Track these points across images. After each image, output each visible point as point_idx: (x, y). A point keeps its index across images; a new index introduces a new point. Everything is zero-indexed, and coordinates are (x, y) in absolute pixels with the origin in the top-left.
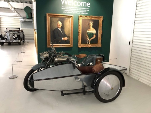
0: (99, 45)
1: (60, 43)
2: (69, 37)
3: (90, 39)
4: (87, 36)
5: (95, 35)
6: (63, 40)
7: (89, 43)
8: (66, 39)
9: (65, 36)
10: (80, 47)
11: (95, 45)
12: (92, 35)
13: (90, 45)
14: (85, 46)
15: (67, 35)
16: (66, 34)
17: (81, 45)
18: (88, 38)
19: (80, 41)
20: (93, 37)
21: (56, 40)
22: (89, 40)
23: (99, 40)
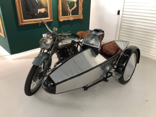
0: (80, 16)
1: (36, 17)
2: (47, 8)
3: (70, 9)
4: (68, 6)
5: (75, 4)
6: (39, 12)
7: (70, 15)
8: (43, 10)
9: (41, 6)
10: (61, 20)
11: (76, 17)
12: (73, 5)
13: (72, 17)
14: (66, 20)
15: (45, 5)
16: (43, 3)
17: (62, 19)
18: (69, 8)
19: (61, 13)
20: (74, 6)
21: (30, 13)
22: (70, 11)
23: (80, 11)
